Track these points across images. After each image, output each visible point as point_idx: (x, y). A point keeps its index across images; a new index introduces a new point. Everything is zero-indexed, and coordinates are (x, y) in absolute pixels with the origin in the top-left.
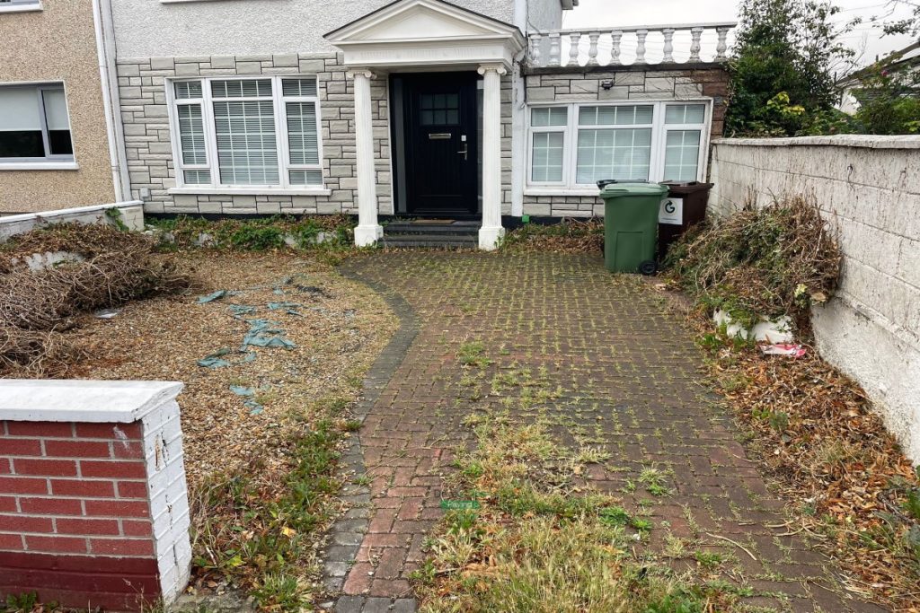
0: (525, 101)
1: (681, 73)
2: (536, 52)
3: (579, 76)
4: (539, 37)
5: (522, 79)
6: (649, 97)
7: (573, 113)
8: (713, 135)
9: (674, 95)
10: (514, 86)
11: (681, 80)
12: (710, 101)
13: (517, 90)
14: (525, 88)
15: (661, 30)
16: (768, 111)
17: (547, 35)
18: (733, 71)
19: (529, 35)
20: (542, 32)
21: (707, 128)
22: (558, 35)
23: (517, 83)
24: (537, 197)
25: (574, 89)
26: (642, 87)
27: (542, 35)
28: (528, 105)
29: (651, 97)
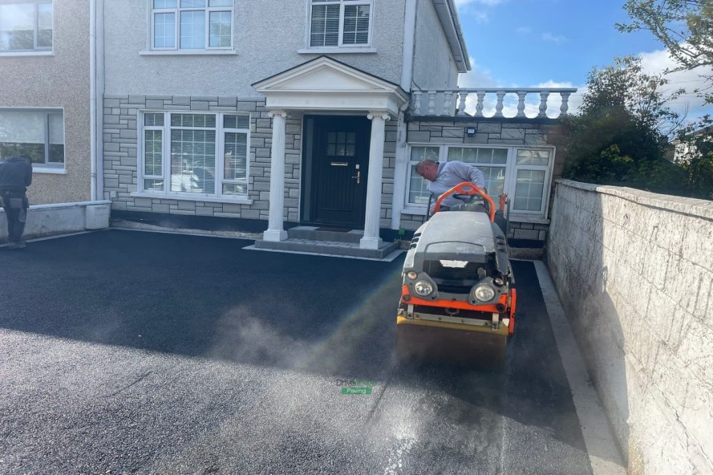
0: (407, 141)
1: (530, 126)
2: (418, 105)
3: (449, 124)
4: (421, 93)
5: (405, 125)
6: (504, 143)
7: (444, 151)
8: (555, 176)
9: (524, 143)
10: (399, 129)
11: (530, 131)
12: (553, 149)
13: (401, 132)
14: (407, 131)
15: (516, 91)
16: (603, 159)
17: (426, 92)
18: (573, 126)
19: (413, 91)
20: (423, 89)
21: (550, 169)
22: (435, 92)
23: (401, 128)
24: (412, 215)
25: (445, 133)
26: (498, 135)
27: (423, 92)
28: (409, 144)
29: (506, 144)
